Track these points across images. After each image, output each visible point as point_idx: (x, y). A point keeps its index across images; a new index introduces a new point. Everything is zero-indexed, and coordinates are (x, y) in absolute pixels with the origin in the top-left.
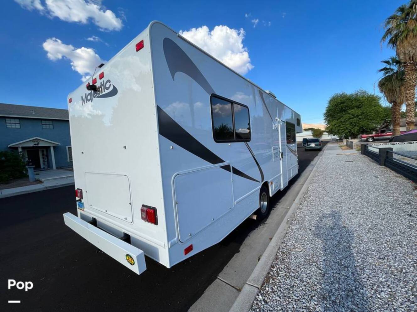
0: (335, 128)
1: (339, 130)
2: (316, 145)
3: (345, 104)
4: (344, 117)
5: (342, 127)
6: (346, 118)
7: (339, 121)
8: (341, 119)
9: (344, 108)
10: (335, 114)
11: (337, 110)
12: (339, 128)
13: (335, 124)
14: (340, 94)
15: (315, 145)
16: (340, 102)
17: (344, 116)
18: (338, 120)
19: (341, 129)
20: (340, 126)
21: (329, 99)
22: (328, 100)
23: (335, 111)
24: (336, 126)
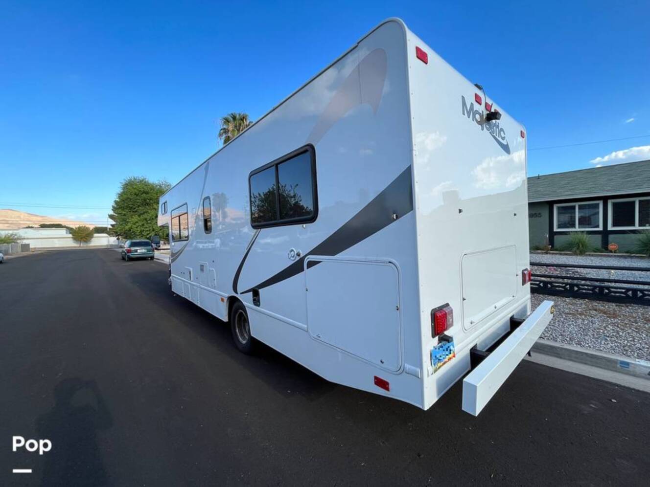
0: (136, 228)
1: (141, 232)
2: (148, 252)
3: (149, 195)
4: (149, 213)
5: (146, 228)
6: (152, 215)
7: (142, 217)
8: (145, 216)
9: (148, 201)
10: (134, 207)
11: (138, 201)
12: (142, 229)
13: (137, 222)
14: (140, 179)
15: (146, 251)
16: (142, 190)
17: (149, 211)
18: (139, 216)
19: (147, 229)
20: (143, 225)
21: (124, 182)
22: (121, 183)
23: (135, 202)
24: (137, 224)
